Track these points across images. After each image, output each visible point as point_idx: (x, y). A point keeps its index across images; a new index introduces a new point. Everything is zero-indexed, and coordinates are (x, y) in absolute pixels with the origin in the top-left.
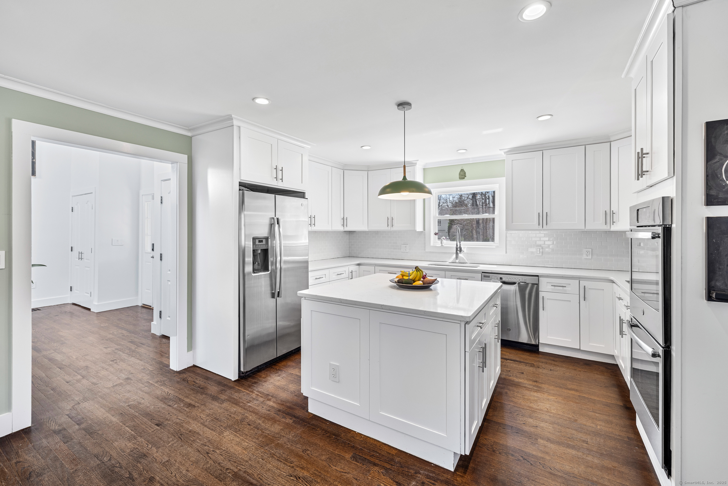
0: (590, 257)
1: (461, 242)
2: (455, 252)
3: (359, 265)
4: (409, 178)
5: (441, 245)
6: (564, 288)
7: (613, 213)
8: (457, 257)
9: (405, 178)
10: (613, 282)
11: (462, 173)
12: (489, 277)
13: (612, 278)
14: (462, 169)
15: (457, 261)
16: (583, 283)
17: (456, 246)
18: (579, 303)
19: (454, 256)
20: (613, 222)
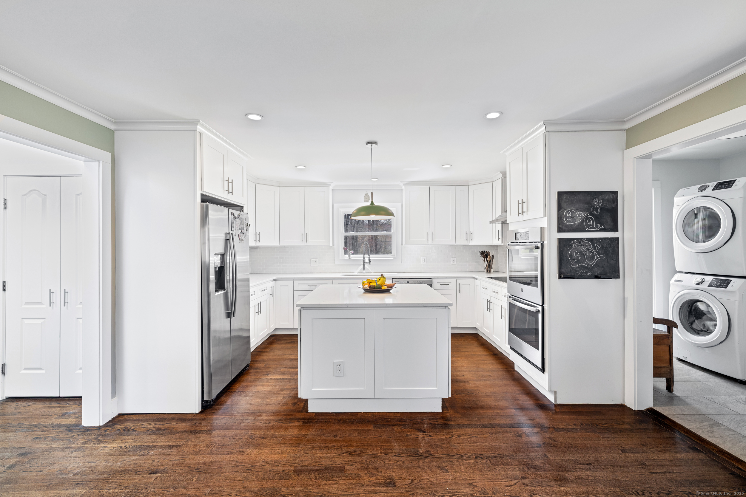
0: (455, 263)
1: (370, 255)
2: (362, 264)
3: (275, 280)
4: (376, 204)
5: (348, 258)
6: (448, 286)
7: (471, 233)
8: (364, 268)
9: (372, 203)
10: (475, 279)
11: (366, 197)
12: (398, 282)
13: (475, 276)
14: (367, 193)
15: (364, 271)
16: (459, 281)
17: (363, 259)
18: (456, 295)
19: (362, 266)
20: (471, 239)
